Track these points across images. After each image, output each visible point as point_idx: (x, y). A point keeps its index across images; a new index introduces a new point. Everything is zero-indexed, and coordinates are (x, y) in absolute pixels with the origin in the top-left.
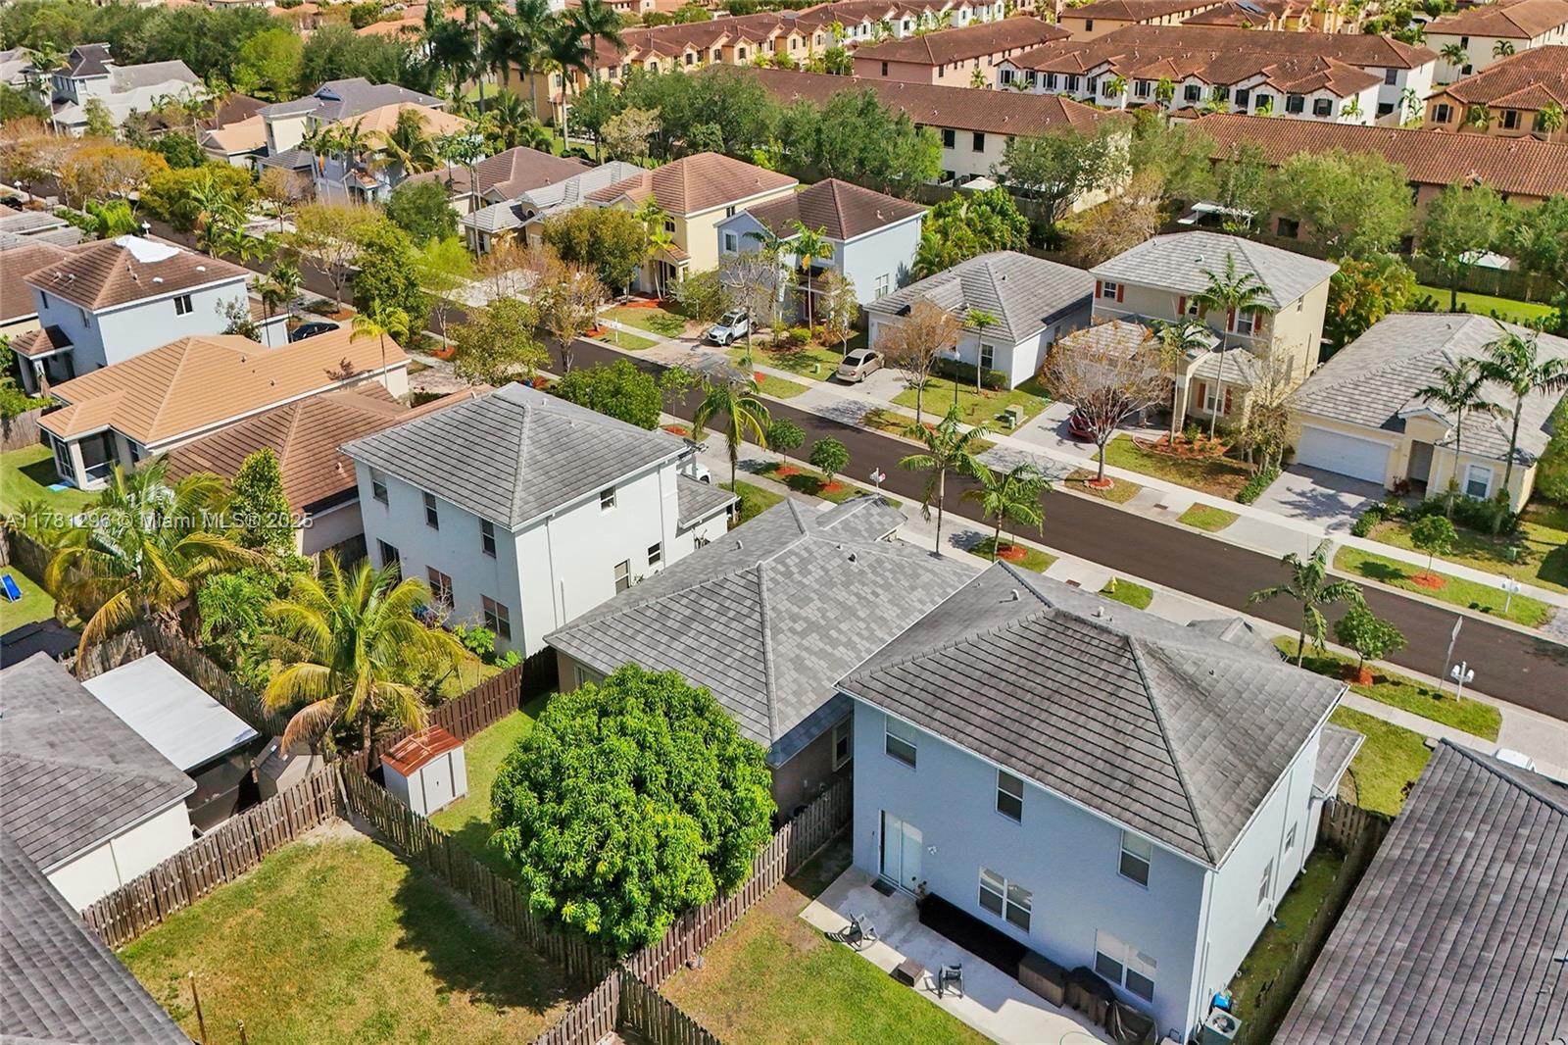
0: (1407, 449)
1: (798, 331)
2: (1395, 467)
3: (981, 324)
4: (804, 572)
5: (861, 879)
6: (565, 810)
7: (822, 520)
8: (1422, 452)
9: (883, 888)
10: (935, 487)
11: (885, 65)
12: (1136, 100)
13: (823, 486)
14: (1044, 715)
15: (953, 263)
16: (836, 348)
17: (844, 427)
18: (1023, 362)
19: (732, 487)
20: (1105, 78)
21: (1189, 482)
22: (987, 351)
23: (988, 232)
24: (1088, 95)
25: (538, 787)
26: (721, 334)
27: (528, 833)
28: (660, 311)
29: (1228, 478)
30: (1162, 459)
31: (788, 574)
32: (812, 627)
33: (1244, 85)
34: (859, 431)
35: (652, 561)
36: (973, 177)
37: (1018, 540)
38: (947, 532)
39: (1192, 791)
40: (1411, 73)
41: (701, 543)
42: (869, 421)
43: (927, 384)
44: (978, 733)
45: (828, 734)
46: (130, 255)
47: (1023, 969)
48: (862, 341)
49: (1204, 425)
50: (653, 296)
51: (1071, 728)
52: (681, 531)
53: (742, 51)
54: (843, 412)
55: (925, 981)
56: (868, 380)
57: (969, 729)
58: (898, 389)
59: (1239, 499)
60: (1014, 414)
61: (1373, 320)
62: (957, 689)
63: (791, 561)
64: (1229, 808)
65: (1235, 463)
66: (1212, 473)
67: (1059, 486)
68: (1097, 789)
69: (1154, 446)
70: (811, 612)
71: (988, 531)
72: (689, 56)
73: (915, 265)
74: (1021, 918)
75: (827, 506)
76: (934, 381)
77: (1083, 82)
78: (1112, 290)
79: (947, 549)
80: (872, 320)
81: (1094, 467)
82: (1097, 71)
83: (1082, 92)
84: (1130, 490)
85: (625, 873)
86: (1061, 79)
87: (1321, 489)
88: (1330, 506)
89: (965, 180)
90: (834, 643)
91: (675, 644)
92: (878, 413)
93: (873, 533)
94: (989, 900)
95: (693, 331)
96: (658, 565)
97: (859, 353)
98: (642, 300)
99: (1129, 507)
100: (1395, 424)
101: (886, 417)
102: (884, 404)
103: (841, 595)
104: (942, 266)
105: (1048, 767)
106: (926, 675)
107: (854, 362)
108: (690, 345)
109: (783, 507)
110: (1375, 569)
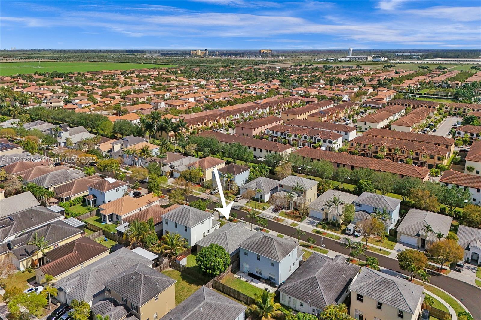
0: (325, 213)
1: (227, 191)
2: (324, 217)
3: (259, 192)
4: (232, 233)
5: (241, 272)
6: (207, 259)
7: (234, 225)
8: (327, 214)
9: (244, 273)
10: (251, 220)
11: (242, 128)
12: (294, 138)
13: (233, 220)
14: (263, 248)
15: (255, 178)
16: (234, 195)
17: (236, 210)
18: (267, 198)
19: (219, 220)
20: (288, 134)
21: (292, 219)
22: (261, 196)
23: (262, 172)
24: (285, 137)
25: (203, 257)
26: (213, 192)
27: (202, 262)
28: (201, 187)
29: (298, 218)
30: (289, 215)
31: (230, 233)
32: (234, 240)
33: (315, 137)
34: (239, 210)
35: (208, 232)
36: (260, 157)
37: (264, 228)
38: (253, 227)
39: (278, 255)
40: (350, 133)
41: (215, 230)
42: (240, 209)
43: (251, 202)
44: (255, 250)
45: (236, 254)
46: (108, 182)
47: (261, 280)
48: (239, 193)
49: (296, 209)
50: (199, 184)
51: (265, 249)
52: (212, 228)
53: (210, 123)
54: (236, 207)
55: (249, 282)
56: (240, 201)
58: (245, 203)
59: (300, 222)
60: (265, 207)
61: (325, 190)
62: (252, 245)
63: (230, 231)
64: (282, 257)
65: (300, 216)
66: (296, 217)
67: (272, 220)
68: (268, 255)
69: (288, 213)
70: (233, 238)
71: (259, 227)
72: (199, 124)
73: (249, 178)
74: (260, 274)
75: (234, 223)
76: (252, 201)
77: (283, 134)
78: (281, 186)
79: (253, 230)
80: (241, 190)
81: (277, 216)
82: (286, 132)
83: (283, 136)
84: (283, 220)
85: (215, 266)
86: (279, 133)
87: (312, 220)
88: (313, 222)
89: (258, 158)
90: (237, 242)
92: (242, 207)
93: (242, 227)
94: (257, 272)
95: (208, 191)
96: (209, 233)
97: (239, 196)
98: (197, 185)
99: (282, 223)
100: (323, 210)
101: (243, 208)
102: (243, 205)
103: (237, 236)
104: (253, 179)
105: (263, 253)
106: (249, 244)
107: (238, 198)
108: (207, 194)
109: (228, 224)
110: (318, 232)
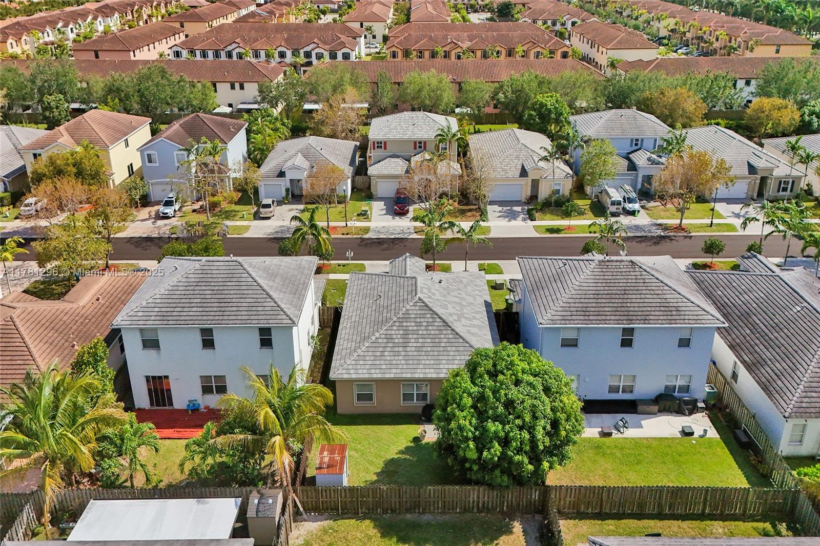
0: (530, 184)
1: (214, 199)
4: (433, 294)
8: (535, 184)
11: (97, 52)
14: (629, 300)
26: (169, 211)
29: (469, 214)
33: (308, 49)
44: (613, 318)
47: (639, 408)
51: (642, 301)
54: (282, 232)
57: (608, 318)
59: (480, 220)
62: (590, 305)
63: (425, 291)
66: (463, 214)
67: (415, 236)
68: (669, 317)
74: (629, 389)
77: (223, 54)
78: (381, 145)
80: (260, 183)
83: (223, 58)
86: (210, 53)
87: (505, 208)
88: (514, 213)
91: (408, 349)
94: (613, 389)
95: (142, 215)
100: (524, 175)
105: (647, 318)
106: (572, 305)
110: (551, 230)
